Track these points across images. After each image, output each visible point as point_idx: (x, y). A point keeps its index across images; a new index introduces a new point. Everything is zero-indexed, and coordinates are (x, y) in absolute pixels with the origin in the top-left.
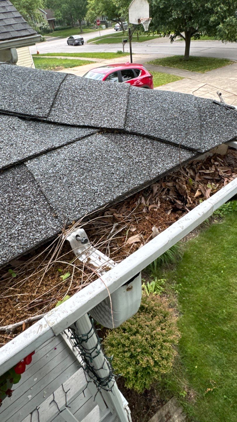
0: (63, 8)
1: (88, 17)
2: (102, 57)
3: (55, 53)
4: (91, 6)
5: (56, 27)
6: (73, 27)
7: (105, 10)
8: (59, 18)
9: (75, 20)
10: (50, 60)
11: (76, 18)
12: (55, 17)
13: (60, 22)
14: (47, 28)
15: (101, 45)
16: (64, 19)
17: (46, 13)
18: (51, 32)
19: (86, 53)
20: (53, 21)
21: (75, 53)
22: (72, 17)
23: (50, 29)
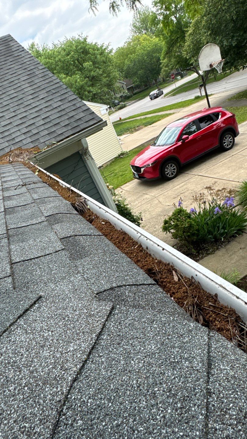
0: (139, 74)
1: (162, 74)
2: (180, 107)
3: (135, 115)
4: (164, 65)
5: (135, 91)
6: (150, 87)
7: (178, 63)
8: (136, 84)
9: (151, 81)
10: (131, 122)
11: (152, 79)
12: (133, 84)
13: (138, 87)
14: (127, 95)
15: (178, 96)
16: (141, 83)
17: (125, 83)
18: (131, 97)
19: (164, 107)
20: (132, 87)
21: (153, 110)
22: (148, 79)
23: (130, 95)
